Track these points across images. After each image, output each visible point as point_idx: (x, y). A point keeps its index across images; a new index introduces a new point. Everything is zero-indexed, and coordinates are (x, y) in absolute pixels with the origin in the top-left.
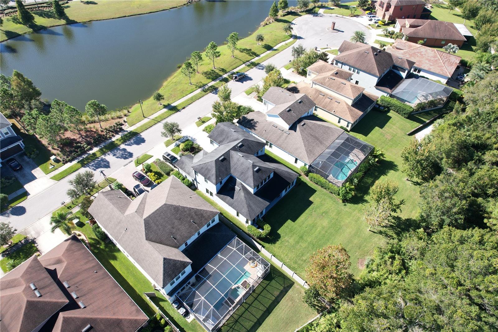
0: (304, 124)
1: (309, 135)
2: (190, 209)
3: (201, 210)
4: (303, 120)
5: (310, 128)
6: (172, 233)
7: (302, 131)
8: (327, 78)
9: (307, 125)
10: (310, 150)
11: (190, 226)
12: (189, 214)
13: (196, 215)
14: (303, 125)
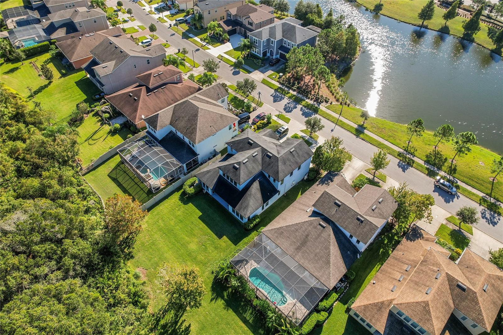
0: (324, 227)
1: (306, 233)
2: (196, 124)
3: (196, 131)
4: (329, 225)
5: (319, 235)
6: (179, 118)
7: (311, 223)
8: (439, 268)
9: (322, 231)
10: (283, 233)
11: (185, 127)
12: (192, 125)
13: (192, 129)
14: (320, 224)
